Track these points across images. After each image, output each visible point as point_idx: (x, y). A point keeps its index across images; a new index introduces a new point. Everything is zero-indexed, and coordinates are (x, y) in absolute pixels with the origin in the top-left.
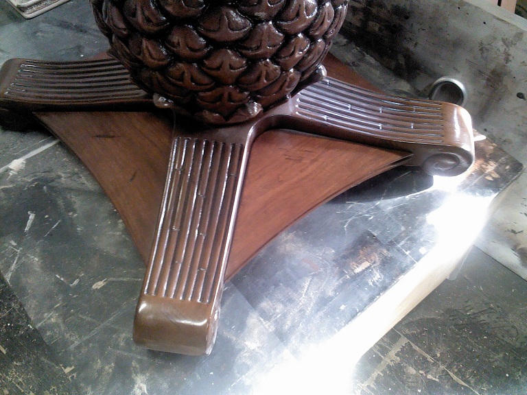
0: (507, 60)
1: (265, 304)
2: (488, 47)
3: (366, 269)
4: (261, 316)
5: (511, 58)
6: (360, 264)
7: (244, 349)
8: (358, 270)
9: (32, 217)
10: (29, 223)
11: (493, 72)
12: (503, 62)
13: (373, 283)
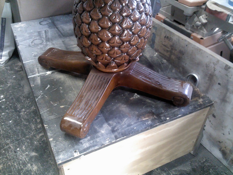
0: (215, 70)
1: (110, 122)
2: (208, 65)
3: (147, 120)
4: (108, 125)
5: (216, 70)
6: (145, 118)
7: (100, 132)
8: (144, 119)
9: (49, 86)
10: (47, 87)
11: (210, 75)
12: (213, 71)
13: (148, 124)
